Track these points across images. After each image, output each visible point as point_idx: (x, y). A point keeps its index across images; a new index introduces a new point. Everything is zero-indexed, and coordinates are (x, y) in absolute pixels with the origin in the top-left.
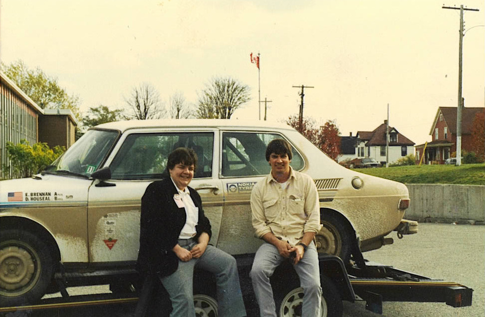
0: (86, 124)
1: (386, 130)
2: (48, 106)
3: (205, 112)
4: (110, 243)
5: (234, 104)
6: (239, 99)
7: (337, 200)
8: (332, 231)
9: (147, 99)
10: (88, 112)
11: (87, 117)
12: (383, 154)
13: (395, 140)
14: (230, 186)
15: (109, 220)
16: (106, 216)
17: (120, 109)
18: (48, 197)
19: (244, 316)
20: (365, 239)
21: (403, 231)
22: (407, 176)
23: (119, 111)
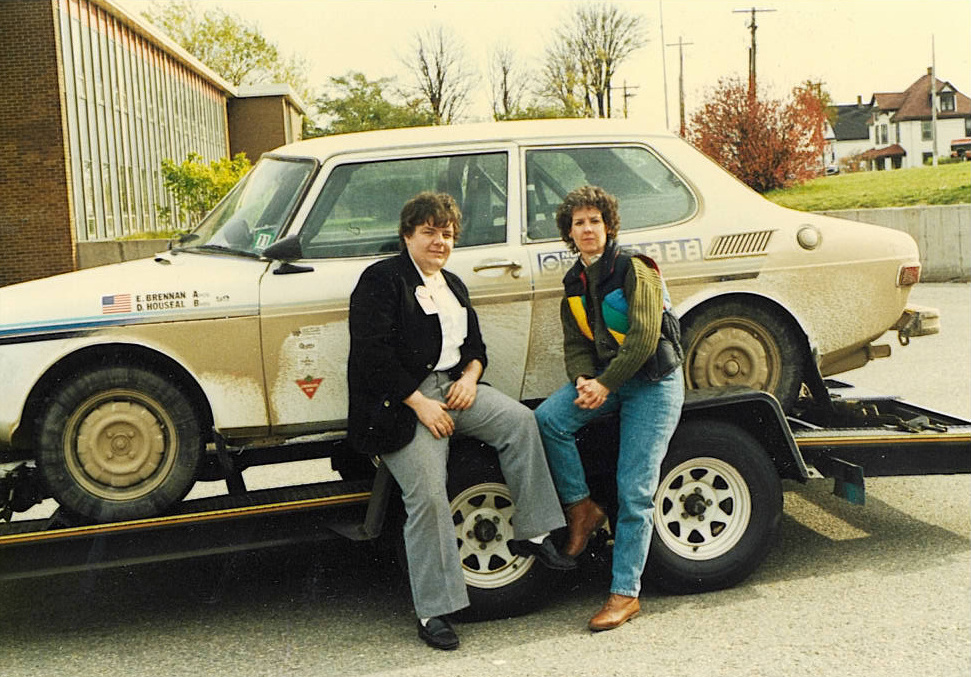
0: (323, 110)
1: (931, 87)
2: (246, 79)
3: (559, 72)
4: (310, 385)
5: (616, 53)
6: (626, 42)
7: (766, 275)
8: (760, 339)
9: (442, 52)
10: (326, 86)
11: (325, 95)
12: (927, 136)
13: (950, 107)
14: (545, 259)
15: (304, 339)
16: (297, 333)
17: (389, 77)
18: (180, 300)
19: (561, 526)
20: (830, 350)
21: (908, 331)
22: (963, 187)
23: (387, 80)
